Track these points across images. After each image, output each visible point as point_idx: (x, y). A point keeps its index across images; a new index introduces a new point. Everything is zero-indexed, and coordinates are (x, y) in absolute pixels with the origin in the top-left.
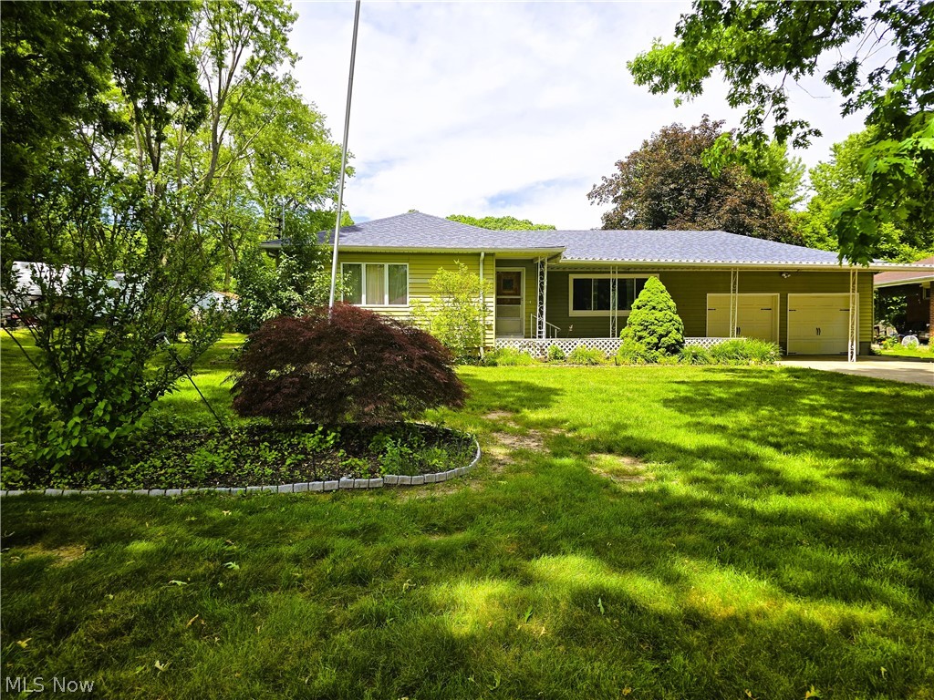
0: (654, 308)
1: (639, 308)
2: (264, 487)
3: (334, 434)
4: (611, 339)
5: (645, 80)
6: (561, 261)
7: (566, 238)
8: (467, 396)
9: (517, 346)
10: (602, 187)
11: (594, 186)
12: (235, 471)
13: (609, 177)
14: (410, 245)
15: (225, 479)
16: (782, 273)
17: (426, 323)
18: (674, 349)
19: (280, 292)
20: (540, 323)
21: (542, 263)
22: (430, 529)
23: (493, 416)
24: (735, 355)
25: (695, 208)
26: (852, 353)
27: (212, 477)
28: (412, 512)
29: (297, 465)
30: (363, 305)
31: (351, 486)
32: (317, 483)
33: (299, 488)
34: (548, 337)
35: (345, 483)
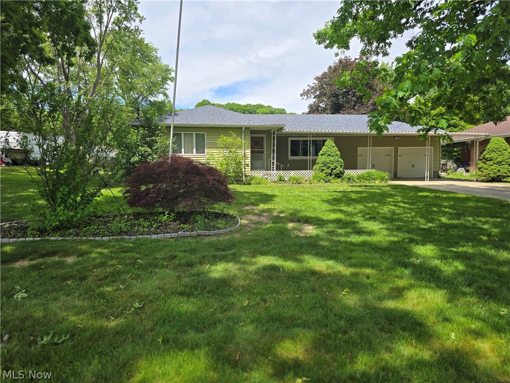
0: (329, 155)
1: (322, 155)
2: (145, 236)
3: (173, 214)
4: (308, 171)
5: (322, 42)
6: (284, 131)
7: (288, 119)
8: (235, 198)
9: (261, 175)
10: (308, 91)
11: (304, 90)
12: (131, 230)
13: (312, 85)
14: (206, 123)
15: (126, 233)
16: (395, 137)
17: (215, 163)
18: (339, 176)
19: (140, 147)
20: (273, 163)
21: (274, 132)
22: (218, 250)
23: (247, 208)
24: (369, 178)
25: (355, 102)
26: (427, 177)
27: (121, 232)
28: (210, 244)
29: (158, 228)
30: (183, 154)
31: (183, 235)
32: (168, 234)
33: (160, 236)
34: (277, 170)
35: (180, 234)
